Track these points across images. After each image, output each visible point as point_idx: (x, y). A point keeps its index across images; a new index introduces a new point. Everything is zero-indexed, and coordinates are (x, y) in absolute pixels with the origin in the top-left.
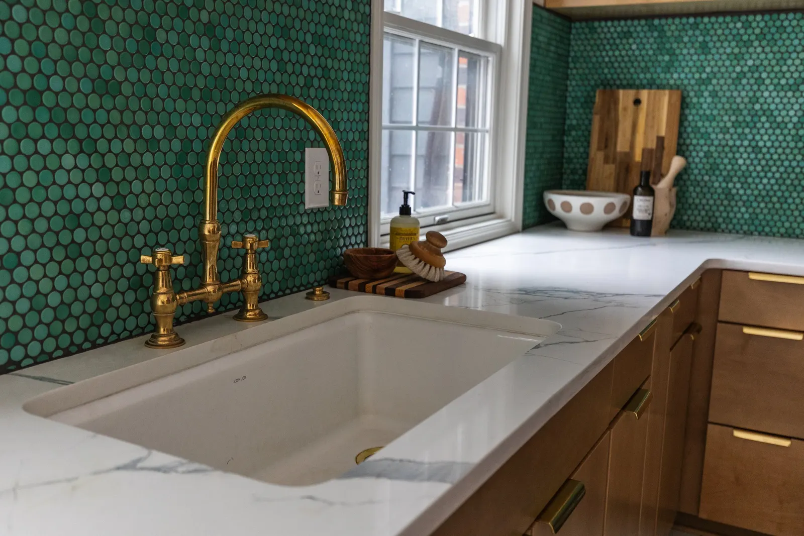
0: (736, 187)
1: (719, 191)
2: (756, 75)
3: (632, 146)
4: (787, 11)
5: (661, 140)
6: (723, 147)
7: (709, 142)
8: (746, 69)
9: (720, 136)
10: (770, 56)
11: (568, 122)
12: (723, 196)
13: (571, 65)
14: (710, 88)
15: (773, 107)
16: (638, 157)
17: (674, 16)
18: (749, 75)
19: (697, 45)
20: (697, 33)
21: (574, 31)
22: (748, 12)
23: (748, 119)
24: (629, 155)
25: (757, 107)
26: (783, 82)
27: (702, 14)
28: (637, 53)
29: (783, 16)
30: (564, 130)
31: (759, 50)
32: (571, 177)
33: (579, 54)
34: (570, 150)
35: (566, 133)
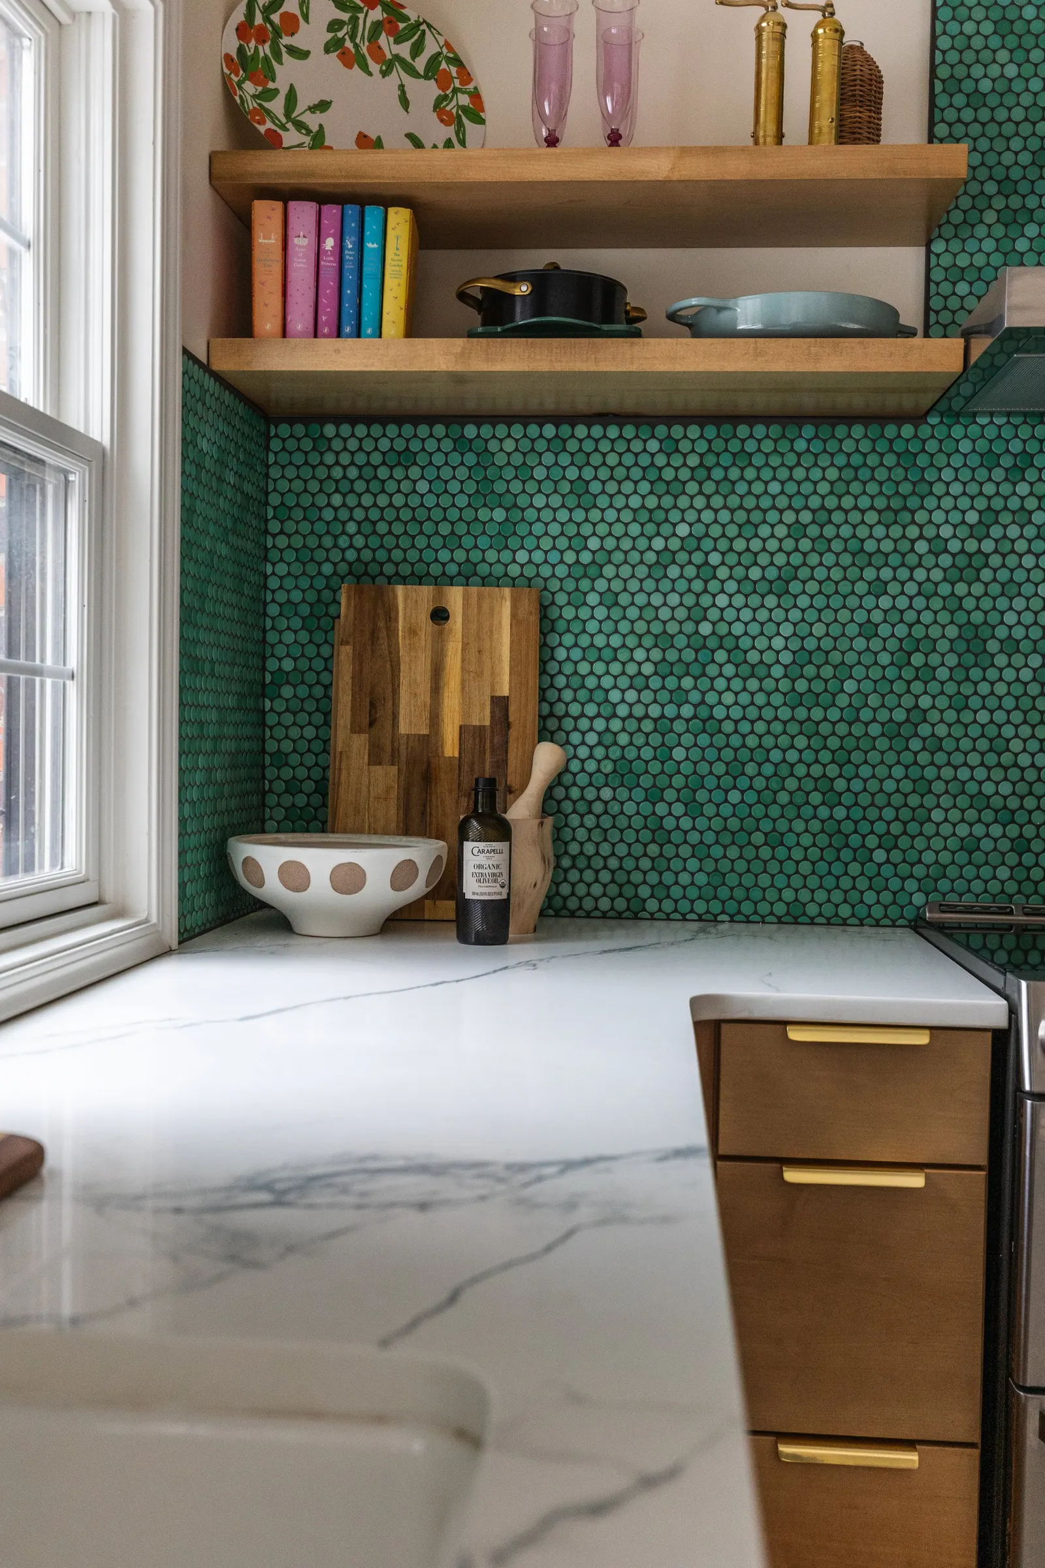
0: (670, 811)
1: (638, 822)
2: (698, 558)
3: (435, 719)
4: (751, 419)
5: (500, 704)
6: (639, 720)
7: (606, 710)
8: (674, 544)
9: (631, 696)
10: (724, 516)
11: (272, 665)
12: (645, 835)
13: (274, 526)
14: (601, 585)
15: (738, 629)
16: (450, 747)
17: (510, 419)
18: (682, 557)
19: (565, 487)
20: (564, 459)
21: (275, 445)
22: (670, 420)
23: (689, 655)
24: (430, 741)
25: (705, 628)
26: (755, 573)
27: (573, 419)
28: (430, 501)
29: (743, 431)
30: (264, 685)
31: (700, 502)
32: (287, 800)
33: (291, 501)
34: (279, 732)
35: (268, 691)
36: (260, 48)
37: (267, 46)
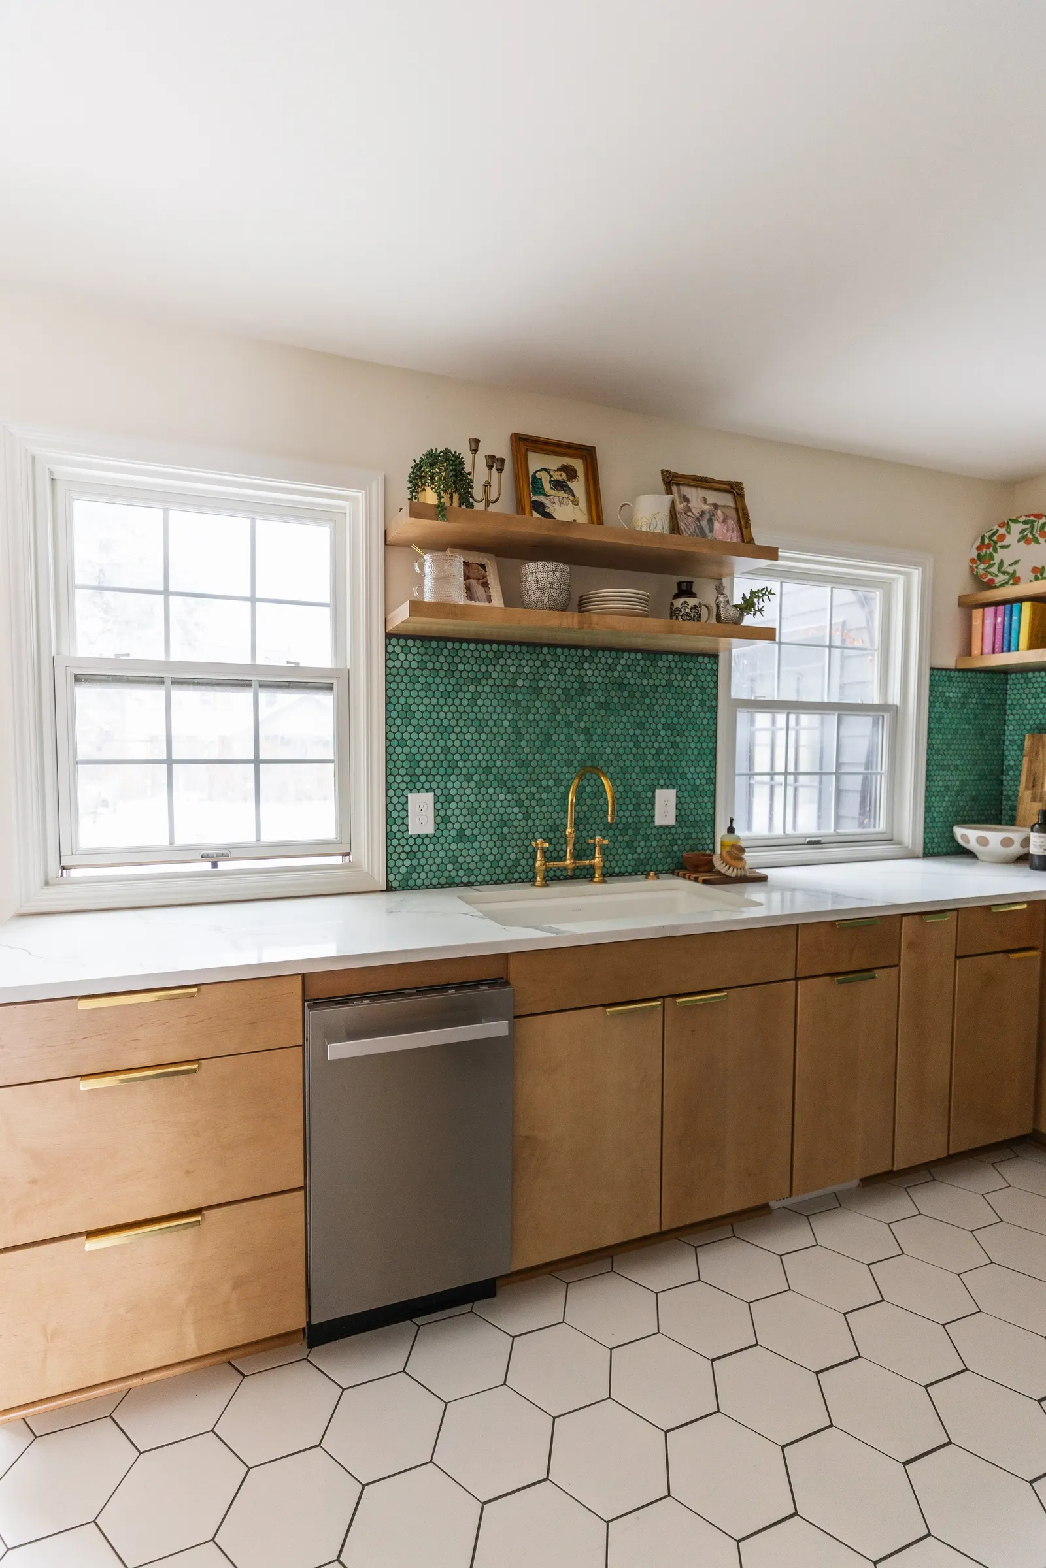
11: (1006, 763)
13: (1008, 712)
21: (1010, 682)
30: (1002, 770)
32: (1010, 813)
33: (1015, 702)
34: (1008, 788)
35: (1004, 772)
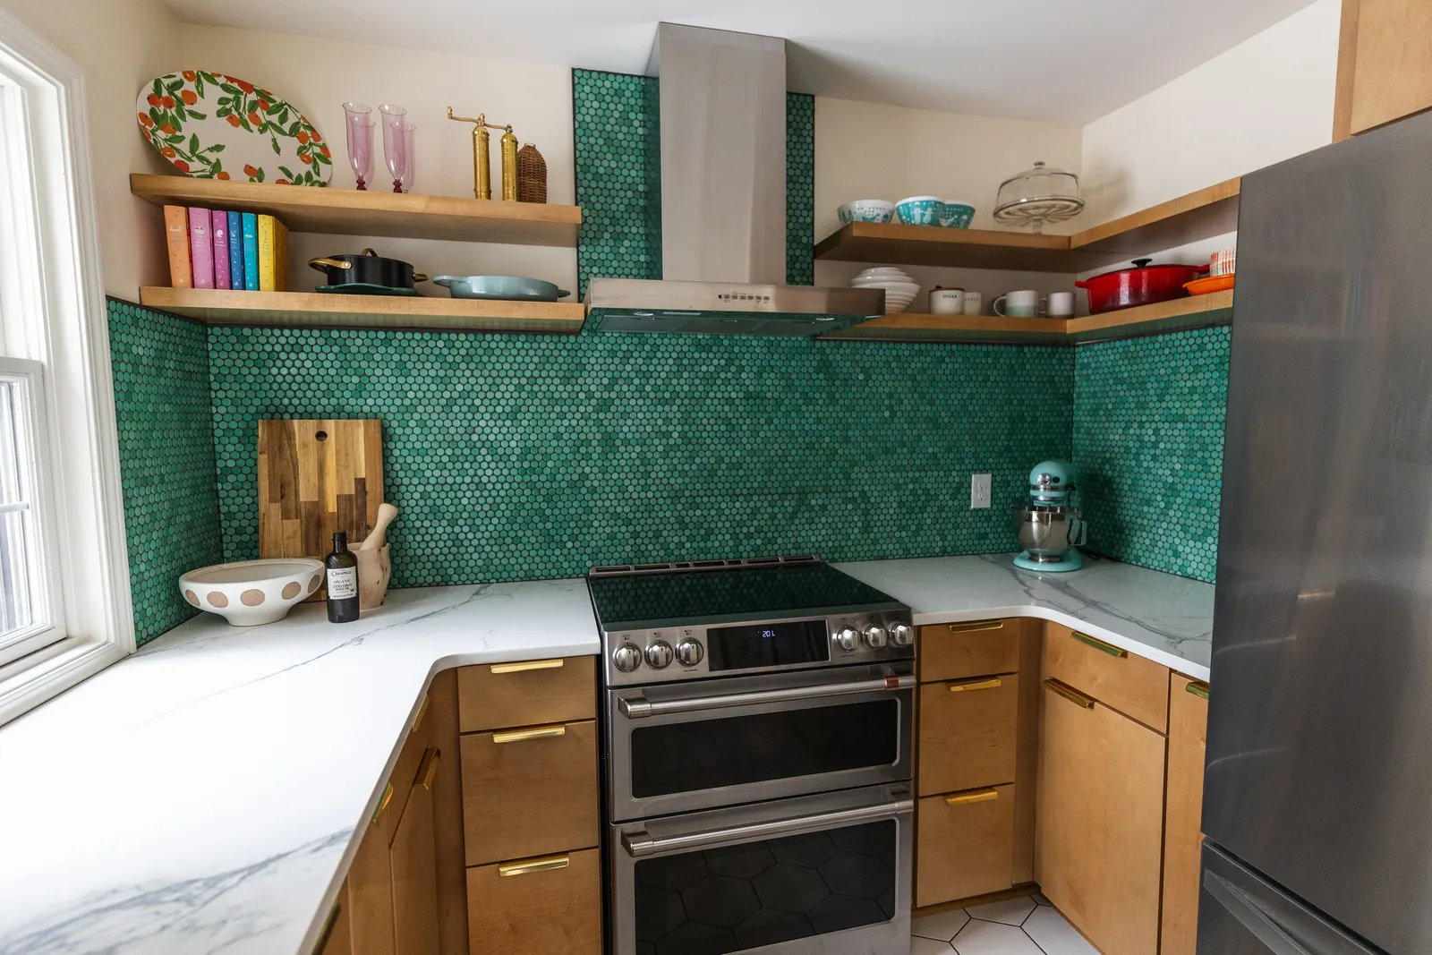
0: (463, 530)
1: (445, 537)
2: (469, 402)
3: (321, 492)
4: (493, 331)
5: (361, 483)
6: (442, 485)
7: (424, 481)
8: (455, 395)
9: (437, 473)
10: (481, 381)
11: (220, 464)
12: (449, 543)
13: (215, 386)
14: (416, 416)
15: (492, 437)
16: (332, 506)
17: (358, 328)
18: (460, 402)
19: (393, 365)
20: (391, 350)
21: (212, 339)
22: (449, 330)
23: (466, 451)
24: (319, 505)
25: (475, 438)
26: (499, 409)
27: (395, 329)
28: (313, 371)
29: (488, 337)
30: (216, 475)
31: (468, 373)
32: (237, 538)
33: (225, 371)
34: (229, 501)
35: (219, 478)
36: (168, 110)
37: (173, 110)
